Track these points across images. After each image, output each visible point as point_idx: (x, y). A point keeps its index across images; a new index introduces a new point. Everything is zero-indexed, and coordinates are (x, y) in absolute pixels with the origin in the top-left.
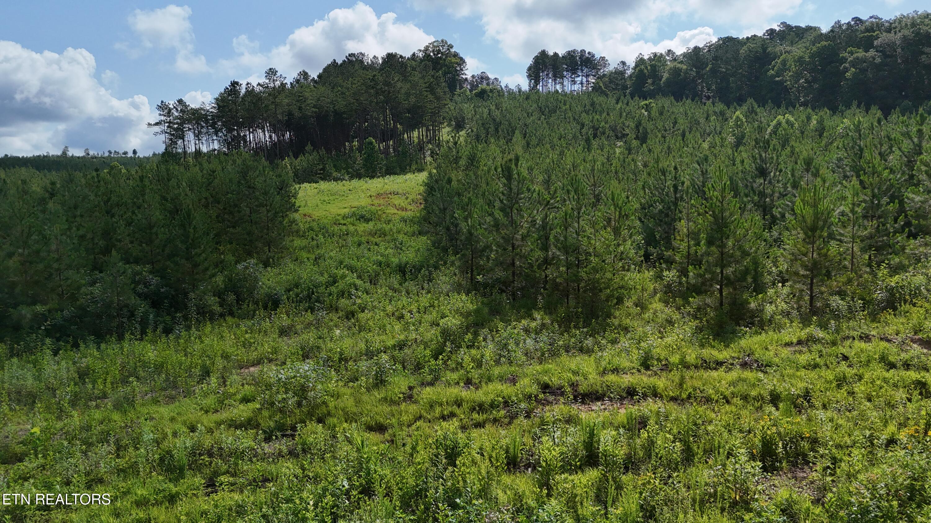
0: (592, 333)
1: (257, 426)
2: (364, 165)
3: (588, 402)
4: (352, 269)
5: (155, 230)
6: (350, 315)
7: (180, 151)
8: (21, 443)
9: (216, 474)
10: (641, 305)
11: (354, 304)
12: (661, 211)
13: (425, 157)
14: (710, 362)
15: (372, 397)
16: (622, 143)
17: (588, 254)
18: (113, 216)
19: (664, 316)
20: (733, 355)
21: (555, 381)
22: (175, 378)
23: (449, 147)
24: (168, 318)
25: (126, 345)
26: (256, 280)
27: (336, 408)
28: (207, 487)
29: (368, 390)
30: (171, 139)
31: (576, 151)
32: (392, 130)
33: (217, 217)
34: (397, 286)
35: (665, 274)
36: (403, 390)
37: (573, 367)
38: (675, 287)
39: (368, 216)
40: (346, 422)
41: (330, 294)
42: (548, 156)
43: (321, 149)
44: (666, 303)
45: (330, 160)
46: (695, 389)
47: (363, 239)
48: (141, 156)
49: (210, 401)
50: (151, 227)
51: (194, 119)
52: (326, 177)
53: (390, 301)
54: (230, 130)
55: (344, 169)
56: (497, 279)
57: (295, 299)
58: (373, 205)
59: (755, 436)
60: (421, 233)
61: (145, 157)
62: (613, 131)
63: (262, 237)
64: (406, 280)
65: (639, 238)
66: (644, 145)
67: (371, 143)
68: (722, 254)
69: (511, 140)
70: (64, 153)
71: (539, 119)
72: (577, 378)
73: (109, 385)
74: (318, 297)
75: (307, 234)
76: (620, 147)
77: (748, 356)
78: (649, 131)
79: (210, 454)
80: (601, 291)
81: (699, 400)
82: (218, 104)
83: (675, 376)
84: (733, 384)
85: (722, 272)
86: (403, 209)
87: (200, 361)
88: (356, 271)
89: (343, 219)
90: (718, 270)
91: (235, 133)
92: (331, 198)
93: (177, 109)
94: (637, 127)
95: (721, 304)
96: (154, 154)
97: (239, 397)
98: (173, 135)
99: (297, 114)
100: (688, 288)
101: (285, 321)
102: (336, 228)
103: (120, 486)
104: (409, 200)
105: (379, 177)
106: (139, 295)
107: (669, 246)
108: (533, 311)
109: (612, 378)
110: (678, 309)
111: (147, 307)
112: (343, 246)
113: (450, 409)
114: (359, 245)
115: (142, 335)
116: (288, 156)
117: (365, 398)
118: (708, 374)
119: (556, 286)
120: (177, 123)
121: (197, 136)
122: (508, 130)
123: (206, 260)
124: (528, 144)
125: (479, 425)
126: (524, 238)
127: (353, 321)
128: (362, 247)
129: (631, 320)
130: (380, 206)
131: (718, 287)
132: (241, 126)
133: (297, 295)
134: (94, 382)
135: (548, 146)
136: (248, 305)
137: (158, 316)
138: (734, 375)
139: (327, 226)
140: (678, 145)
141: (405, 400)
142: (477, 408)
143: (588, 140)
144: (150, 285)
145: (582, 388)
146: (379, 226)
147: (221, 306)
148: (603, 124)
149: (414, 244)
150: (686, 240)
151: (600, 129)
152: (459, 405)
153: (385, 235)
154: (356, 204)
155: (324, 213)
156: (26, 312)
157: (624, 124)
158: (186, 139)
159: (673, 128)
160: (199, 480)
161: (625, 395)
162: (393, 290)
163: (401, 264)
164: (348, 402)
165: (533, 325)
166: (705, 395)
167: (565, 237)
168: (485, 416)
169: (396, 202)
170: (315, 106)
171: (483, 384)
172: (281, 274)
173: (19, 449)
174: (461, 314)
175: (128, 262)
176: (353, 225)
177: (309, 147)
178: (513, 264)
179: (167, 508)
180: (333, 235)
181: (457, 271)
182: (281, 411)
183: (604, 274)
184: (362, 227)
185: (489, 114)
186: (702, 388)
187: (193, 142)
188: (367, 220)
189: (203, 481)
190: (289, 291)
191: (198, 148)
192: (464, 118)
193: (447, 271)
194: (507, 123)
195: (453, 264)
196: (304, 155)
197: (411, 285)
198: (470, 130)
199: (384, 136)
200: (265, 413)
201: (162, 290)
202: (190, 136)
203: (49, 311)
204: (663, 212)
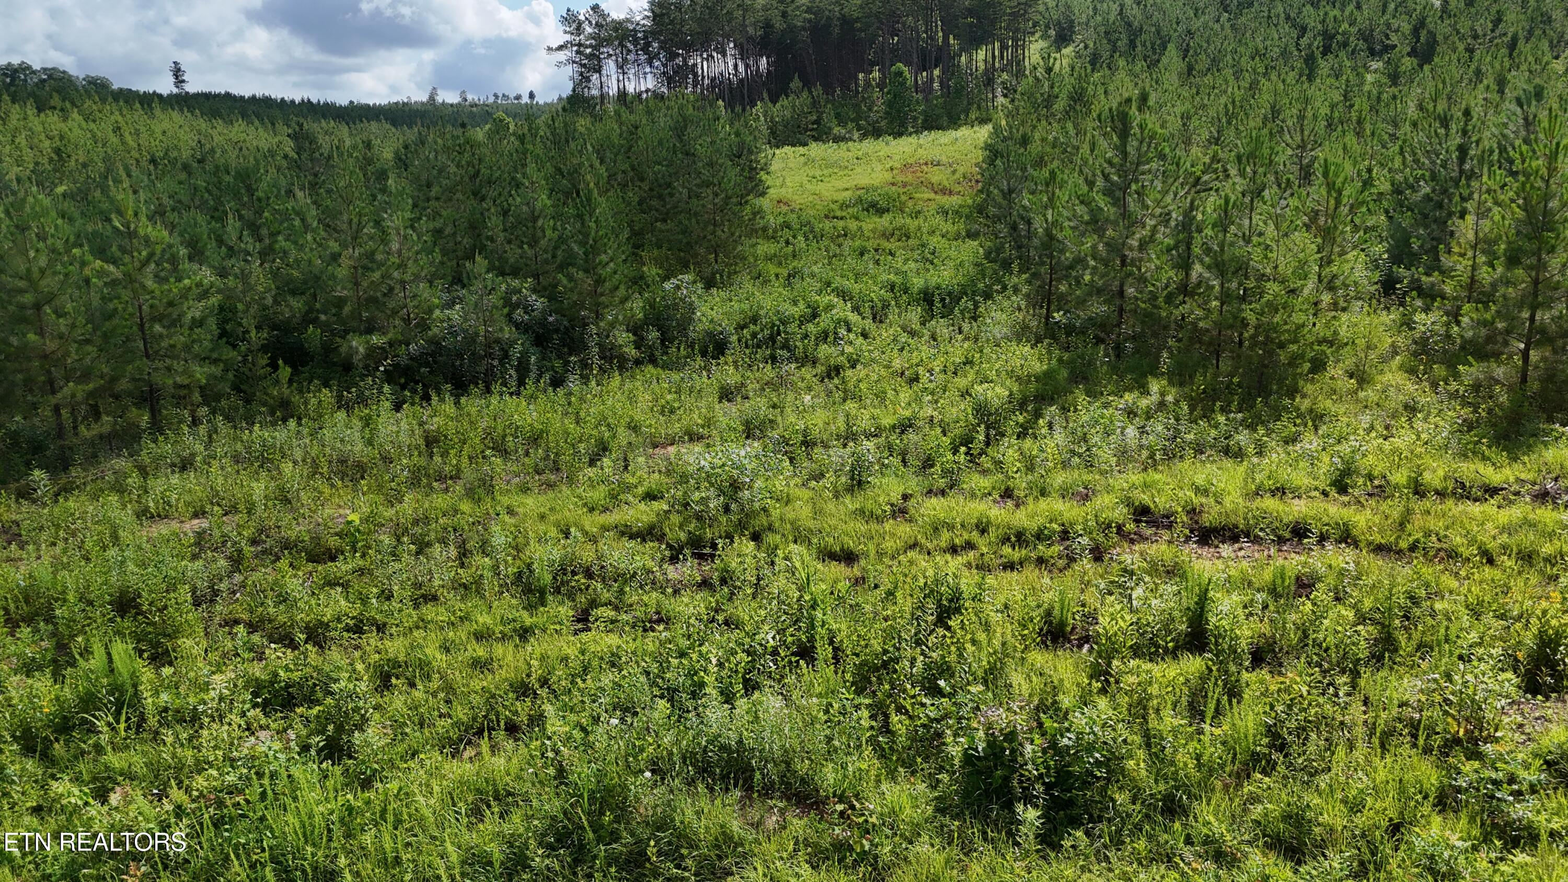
0: (1252, 423)
1: (661, 538)
2: (886, 113)
3: (1216, 542)
4: (844, 295)
5: (540, 223)
6: (834, 371)
7: (595, 92)
8: (336, 534)
9: (594, 604)
10: (1361, 377)
11: (843, 353)
12: (1427, 198)
13: (994, 97)
14: (1471, 487)
15: (841, 507)
16: (1381, 64)
17: (1262, 277)
18: (483, 199)
19: (1401, 397)
20: (1523, 476)
21: (1161, 502)
22: (557, 454)
23: (1037, 79)
24: (558, 364)
25: (494, 400)
26: (692, 309)
27: (781, 519)
28: (579, 621)
29: (837, 496)
30: (581, 74)
31: (1284, 81)
32: (940, 49)
33: (640, 203)
34: (916, 326)
35: (1419, 317)
36: (894, 500)
37: (1200, 480)
38: (1436, 343)
39: (883, 204)
40: (795, 542)
41: (806, 336)
42: (1225, 92)
43: (815, 86)
44: (1412, 371)
45: (829, 106)
46: (1428, 534)
47: (870, 245)
48: (541, 102)
49: (599, 494)
50: (535, 219)
51: (617, 38)
52: (821, 135)
53: (902, 350)
54: (672, 56)
55: (852, 121)
56: (1090, 319)
57: (750, 342)
58: (893, 184)
59: (1527, 626)
60: (971, 235)
61: (546, 104)
62: (1365, 40)
63: (705, 237)
64: (933, 317)
65: (1379, 249)
66: (1426, 68)
67: (900, 74)
68: (1536, 282)
69: (1158, 61)
70: (432, 98)
71: (1218, 21)
72: (1204, 500)
73: (465, 460)
74: (787, 340)
75: (780, 234)
76: (1376, 71)
77: (1556, 479)
78: (1440, 38)
79: (589, 574)
80: (1282, 346)
81: (1431, 554)
82: (653, 12)
83: (1394, 508)
84: (1507, 529)
85: (1532, 319)
86: (946, 191)
87: (595, 432)
88: (851, 299)
89: (841, 208)
90: (1526, 315)
91: (679, 61)
92: (825, 172)
93: (590, 22)
94: (1416, 31)
95: (1524, 379)
96: (560, 99)
97: (640, 490)
98: (584, 66)
99: (779, 24)
100: (1463, 348)
101: (731, 376)
102: (827, 224)
103: (457, 607)
104: (957, 176)
105: (910, 134)
106: (517, 326)
107: (1435, 266)
108: (1150, 378)
109: (1270, 504)
110: (1434, 385)
111: (527, 344)
112: (835, 256)
113: (966, 536)
114: (862, 254)
115: (519, 386)
116: (762, 100)
117: (831, 507)
118: (1461, 507)
119: (1196, 335)
120: (591, 46)
121: (622, 67)
122: (1153, 44)
123: (615, 273)
124: (1190, 69)
125: (1010, 566)
126: (1143, 245)
127: (836, 381)
128: (866, 257)
129: (1335, 402)
130: (905, 185)
131: (1522, 346)
132: (689, 47)
133: (754, 335)
134: (445, 454)
135: (1228, 72)
136: (679, 349)
137: (543, 359)
138: (1515, 513)
139: (813, 220)
140: (1497, 65)
141: (894, 516)
142: (1013, 539)
143: (1310, 61)
144: (533, 311)
145: (1207, 520)
146: (900, 221)
147: (637, 347)
148: (1345, 26)
149: (953, 254)
150: (1470, 254)
151: (1339, 37)
152: (983, 531)
153: (908, 238)
154: (864, 181)
155: (811, 199)
156: (358, 345)
157: (1388, 25)
158: (604, 72)
159: (1493, 31)
160: (565, 611)
161: (1287, 535)
162: (909, 333)
163: (927, 288)
164: (802, 512)
165: (1144, 403)
166: (1444, 546)
167: (1222, 245)
168: (1024, 552)
169: (935, 179)
170: (809, 10)
171: (1030, 500)
172: (731, 300)
173: (333, 542)
174: (1019, 379)
175: (503, 274)
176: (857, 219)
177: (796, 83)
178: (1121, 293)
179: (516, 646)
180: (822, 236)
181: (1023, 304)
182: (699, 517)
183: (1290, 316)
184: (873, 223)
185: (1121, 13)
186: (1442, 533)
187: (614, 77)
188: (881, 212)
189: (571, 613)
190: (742, 327)
191: (621, 86)
192: (1072, 21)
193: (1006, 304)
194: (1153, 29)
195: (1016, 290)
196: (787, 96)
197: (941, 327)
198: (1082, 45)
199: (924, 60)
200: (675, 519)
201: (551, 319)
202: (610, 67)
203: (391, 344)
204: (1431, 200)
